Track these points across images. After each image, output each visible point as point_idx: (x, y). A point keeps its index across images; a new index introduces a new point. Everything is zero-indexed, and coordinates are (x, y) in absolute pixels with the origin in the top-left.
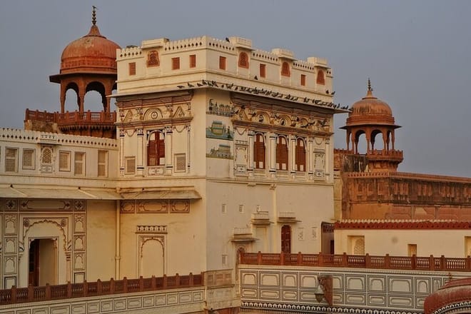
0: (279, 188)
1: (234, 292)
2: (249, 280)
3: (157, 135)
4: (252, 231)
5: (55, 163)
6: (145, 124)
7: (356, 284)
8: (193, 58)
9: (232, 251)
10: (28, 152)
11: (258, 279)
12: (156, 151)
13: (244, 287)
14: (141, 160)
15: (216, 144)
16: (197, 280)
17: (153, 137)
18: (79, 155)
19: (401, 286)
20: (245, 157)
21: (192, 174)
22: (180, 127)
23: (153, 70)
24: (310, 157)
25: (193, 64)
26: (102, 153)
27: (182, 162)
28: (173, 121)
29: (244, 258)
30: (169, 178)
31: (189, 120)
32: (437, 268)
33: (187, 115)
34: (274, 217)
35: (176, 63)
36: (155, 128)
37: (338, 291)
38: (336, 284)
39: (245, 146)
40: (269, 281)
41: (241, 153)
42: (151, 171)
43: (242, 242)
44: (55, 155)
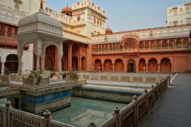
0: (98, 27)
1: (91, 41)
2: (93, 39)
3: (79, 16)
4: (94, 32)
5: (63, 18)
6: (77, 14)
7: (111, 37)
8: (85, 3)
9: (91, 35)
10: (59, 15)
11: (95, 39)
12: (79, 19)
13: (92, 40)
14: (76, 20)
15: (89, 17)
16: (86, 37)
17: (78, 17)
18: (67, 18)
19: (118, 37)
20: (93, 21)
21: (85, 21)
22: (83, 14)
23: (79, 6)
24: (102, 24)
25: (85, 4)
26: (70, 19)
27: (83, 20)
28: (82, 13)
29: (92, 36)
30: (81, 22)
31: (85, 13)
32: (124, 33)
33: (84, 12)
34: (97, 31)
35: (82, 4)
36: (79, 15)
37: (108, 39)
38: (107, 38)
39: (93, 19)
40: (97, 39)
41: (92, 20)
42: (78, 22)
43: (92, 33)
44: (63, 17)
